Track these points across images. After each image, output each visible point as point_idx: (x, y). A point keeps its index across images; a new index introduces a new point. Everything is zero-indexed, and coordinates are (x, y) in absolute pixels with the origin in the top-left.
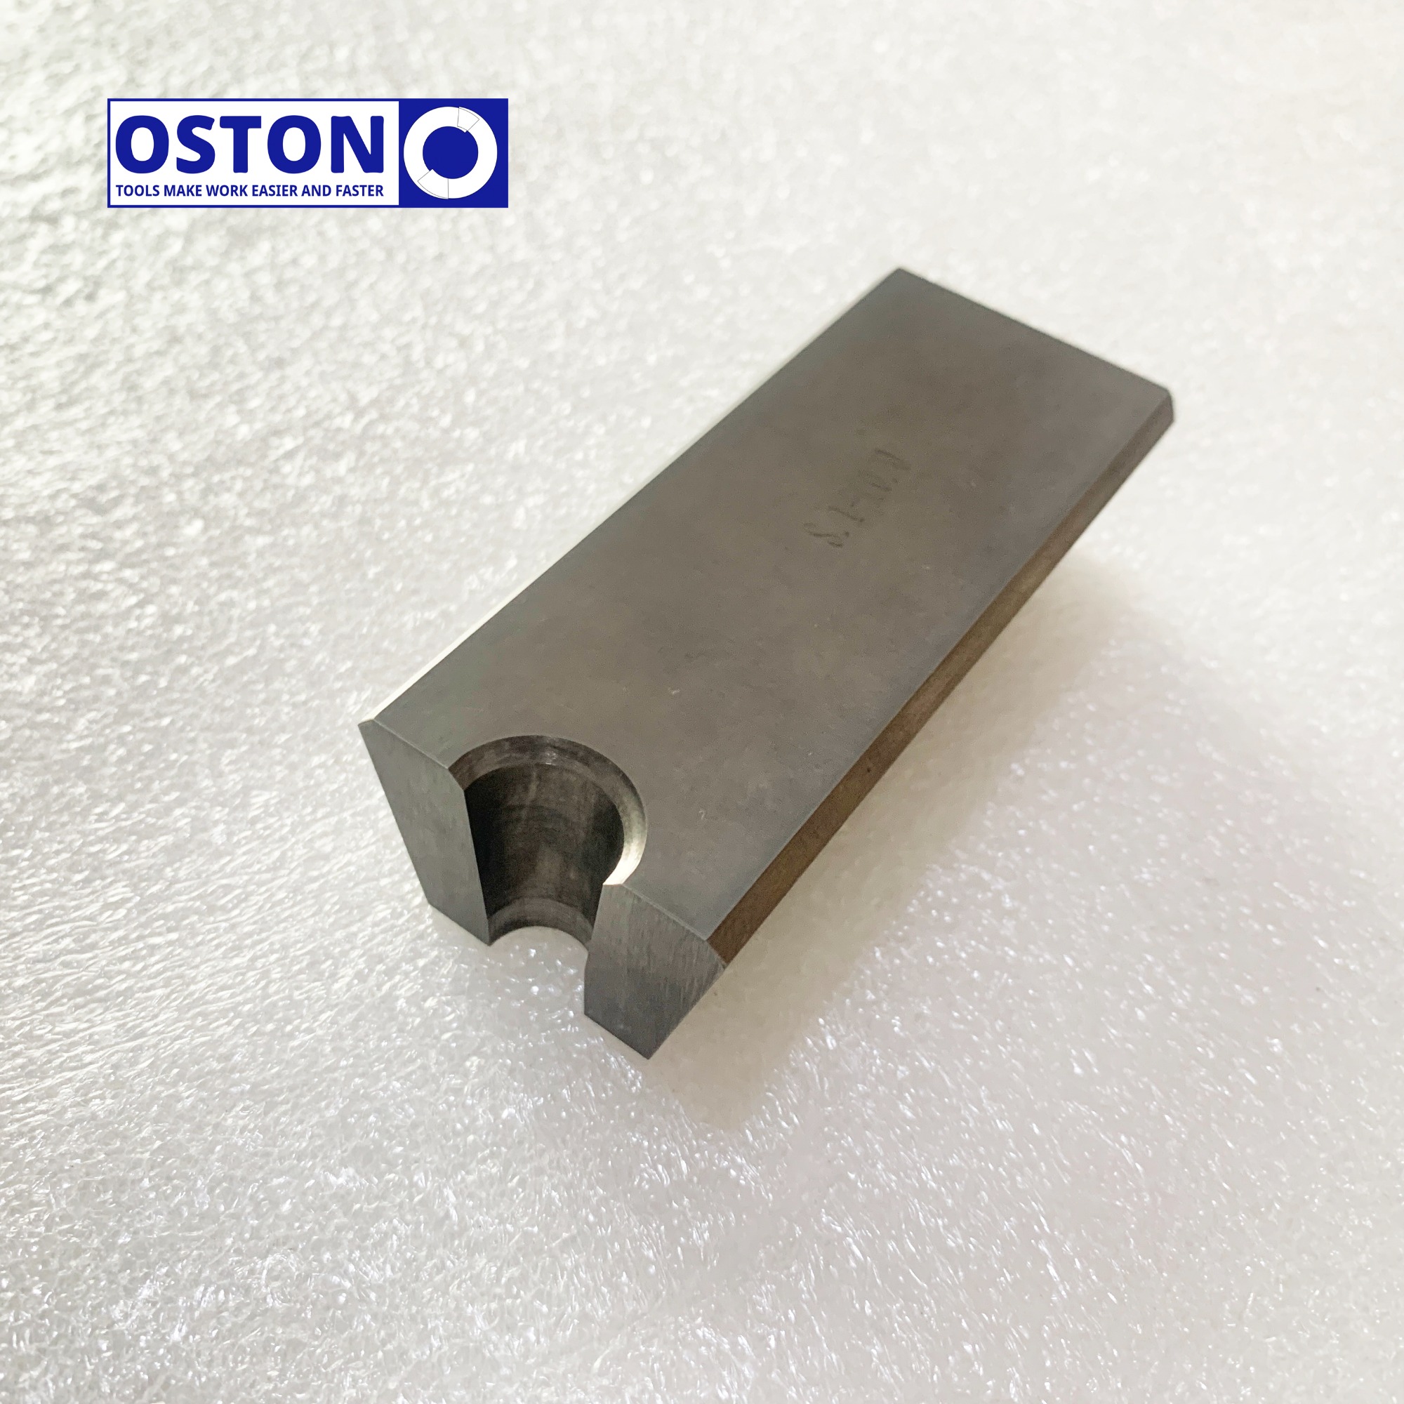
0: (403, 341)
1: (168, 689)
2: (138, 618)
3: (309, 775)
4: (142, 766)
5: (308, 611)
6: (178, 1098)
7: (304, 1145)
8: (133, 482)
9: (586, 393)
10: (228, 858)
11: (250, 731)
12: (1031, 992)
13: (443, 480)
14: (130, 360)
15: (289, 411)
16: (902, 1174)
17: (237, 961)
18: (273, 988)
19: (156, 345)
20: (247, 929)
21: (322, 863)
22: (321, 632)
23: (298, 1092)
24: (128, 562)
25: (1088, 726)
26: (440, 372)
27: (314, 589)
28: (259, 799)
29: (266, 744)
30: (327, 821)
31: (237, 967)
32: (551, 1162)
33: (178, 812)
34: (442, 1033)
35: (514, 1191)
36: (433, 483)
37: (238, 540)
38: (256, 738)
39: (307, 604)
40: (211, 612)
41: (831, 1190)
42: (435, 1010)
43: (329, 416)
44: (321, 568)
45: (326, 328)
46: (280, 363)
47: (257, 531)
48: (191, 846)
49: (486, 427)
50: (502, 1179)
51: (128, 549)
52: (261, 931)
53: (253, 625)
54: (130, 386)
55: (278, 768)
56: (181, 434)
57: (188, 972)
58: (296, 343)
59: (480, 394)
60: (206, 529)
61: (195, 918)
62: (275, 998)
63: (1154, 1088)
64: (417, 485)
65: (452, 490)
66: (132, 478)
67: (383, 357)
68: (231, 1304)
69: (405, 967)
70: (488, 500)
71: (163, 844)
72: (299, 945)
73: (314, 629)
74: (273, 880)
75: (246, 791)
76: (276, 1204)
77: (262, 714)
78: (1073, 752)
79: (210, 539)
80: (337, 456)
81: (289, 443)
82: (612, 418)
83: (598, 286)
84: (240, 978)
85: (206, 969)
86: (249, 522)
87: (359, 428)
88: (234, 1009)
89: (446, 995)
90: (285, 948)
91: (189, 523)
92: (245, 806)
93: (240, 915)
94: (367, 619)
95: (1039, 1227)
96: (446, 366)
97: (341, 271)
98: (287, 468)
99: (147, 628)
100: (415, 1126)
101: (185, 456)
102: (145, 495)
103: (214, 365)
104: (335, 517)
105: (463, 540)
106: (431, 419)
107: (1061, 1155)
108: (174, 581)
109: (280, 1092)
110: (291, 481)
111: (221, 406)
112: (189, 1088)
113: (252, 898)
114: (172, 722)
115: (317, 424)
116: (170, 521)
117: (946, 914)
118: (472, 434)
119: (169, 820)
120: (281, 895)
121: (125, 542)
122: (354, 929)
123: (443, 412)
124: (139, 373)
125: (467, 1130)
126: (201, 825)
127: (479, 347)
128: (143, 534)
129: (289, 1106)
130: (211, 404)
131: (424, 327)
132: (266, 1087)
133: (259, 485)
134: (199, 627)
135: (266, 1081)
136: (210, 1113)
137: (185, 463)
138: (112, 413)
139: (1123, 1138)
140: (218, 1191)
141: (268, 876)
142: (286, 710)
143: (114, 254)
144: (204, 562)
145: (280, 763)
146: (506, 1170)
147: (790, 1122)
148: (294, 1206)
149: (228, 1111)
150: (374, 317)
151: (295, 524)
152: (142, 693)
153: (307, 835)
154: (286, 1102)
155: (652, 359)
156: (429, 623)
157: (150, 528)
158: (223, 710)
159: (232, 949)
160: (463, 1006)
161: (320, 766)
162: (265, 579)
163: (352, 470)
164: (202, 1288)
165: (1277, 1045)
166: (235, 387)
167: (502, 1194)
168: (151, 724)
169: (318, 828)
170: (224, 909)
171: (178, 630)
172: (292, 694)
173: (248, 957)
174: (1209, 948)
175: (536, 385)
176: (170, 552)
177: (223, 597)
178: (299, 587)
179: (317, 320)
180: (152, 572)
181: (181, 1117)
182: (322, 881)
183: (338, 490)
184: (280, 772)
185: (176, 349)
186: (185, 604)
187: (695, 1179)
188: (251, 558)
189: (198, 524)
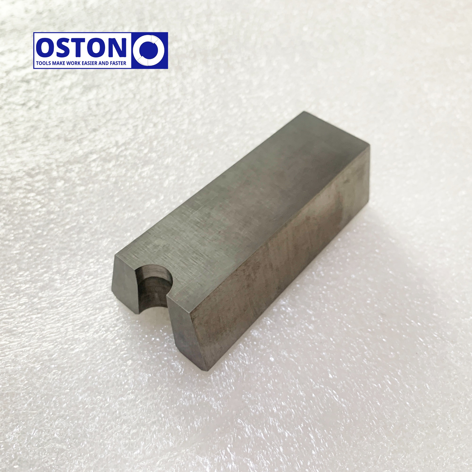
0: (136, 124)
1: (47, 235)
2: (40, 212)
3: (88, 265)
4: (35, 260)
5: (94, 212)
6: (34, 368)
7: (72, 385)
8: (43, 168)
9: (193, 143)
10: (59, 291)
11: (71, 250)
12: (317, 349)
13: (143, 170)
14: (47, 128)
15: (96, 146)
16: (266, 407)
17: (58, 325)
18: (68, 334)
19: (56, 123)
20: (63, 314)
21: (89, 294)
22: (97, 219)
23: (72, 368)
24: (38, 194)
25: (348, 260)
26: (146, 135)
27: (97, 204)
28: (71, 272)
29: (75, 255)
30: (92, 280)
31: (58, 326)
32: (151, 396)
33: (45, 275)
34: (121, 352)
35: (138, 405)
36: (140, 171)
37: (74, 188)
38: (73, 252)
39: (94, 209)
40: (63, 211)
41: (242, 411)
42: (119, 344)
43: (109, 148)
44: (100, 198)
45: (111, 119)
46: (95, 130)
47: (81, 185)
48: (48, 287)
49: (159, 153)
50: (135, 400)
51: (40, 189)
52: (67, 315)
53: (76, 215)
54: (46, 137)
55: (79, 263)
56: (60, 153)
57: (42, 327)
58: (101, 124)
59: (158, 142)
60: (65, 183)
61: (47, 310)
62: (69, 337)
63: (355, 384)
64: (134, 171)
65: (145, 173)
66: (43, 166)
67: (128, 129)
68: (43, 435)
69: (111, 329)
70: (156, 177)
71: (40, 285)
72: (79, 320)
73: (95, 218)
74: (72, 299)
75: (68, 270)
76: (61, 404)
77: (75, 245)
78: (342, 269)
79: (66, 187)
80: (110, 161)
81: (94, 156)
82: (201, 151)
83: (201, 107)
84: (59, 330)
85: (48, 327)
86: (78, 182)
87: (117, 153)
88: (55, 340)
89: (123, 339)
90: (73, 321)
91: (60, 181)
92: (66, 274)
93: (61, 309)
94: (113, 215)
95: (310, 429)
96: (149, 133)
97: (118, 101)
98: (93, 164)
99: (42, 215)
100: (108, 381)
101: (61, 160)
102: (46, 172)
103: (73, 130)
104: (106, 181)
105: (147, 190)
106: (141, 150)
107: (320, 404)
108: (52, 200)
109: (66, 367)
110: (94, 169)
111: (74, 144)
112: (38, 365)
113: (65, 304)
114: (47, 246)
115: (104, 151)
116: (53, 180)
117: (292, 321)
118: (154, 155)
119: (42, 278)
120: (75, 304)
121: (38, 187)
122: (96, 316)
123: (146, 148)
124: (50, 132)
125: (125, 384)
126: (52, 280)
127: (160, 127)
128: (44, 185)
129: (69, 372)
130: (71, 143)
131: (143, 119)
132: (62, 366)
133: (83, 170)
134: (58, 215)
135: (62, 364)
136: (44, 373)
137: (61, 162)
138: (40, 145)
139: (342, 400)
140: (43, 398)
141: (71, 297)
142: (83, 243)
143: (46, 93)
144: (63, 194)
145: (79, 261)
146: (136, 398)
147: (231, 388)
148: (67, 405)
149: (50, 373)
150: (127, 116)
151: (93, 183)
152: (39, 236)
153: (85, 285)
154: (68, 371)
155: (216, 132)
156: (132, 217)
157: (47, 183)
158: (63, 243)
159: (57, 320)
160: (129, 343)
161: (92, 262)
162: (82, 200)
163: (114, 166)
164: (34, 429)
165: (399, 372)
166: (80, 137)
167: (134, 405)
168: (40, 246)
169: (89, 283)
170: (56, 307)
171: (52, 216)
172: (86, 238)
173: (62, 323)
174: (380, 337)
175: (177, 140)
176: (52, 191)
177: (68, 206)
178: (92, 203)
179: (108, 117)
180: (46, 197)
181: (35, 374)
182: (88, 300)
183: (108, 172)
184: (79, 264)
185: (62, 125)
186: (55, 208)
187: (197, 404)
188: (78, 194)
189: (63, 182)
